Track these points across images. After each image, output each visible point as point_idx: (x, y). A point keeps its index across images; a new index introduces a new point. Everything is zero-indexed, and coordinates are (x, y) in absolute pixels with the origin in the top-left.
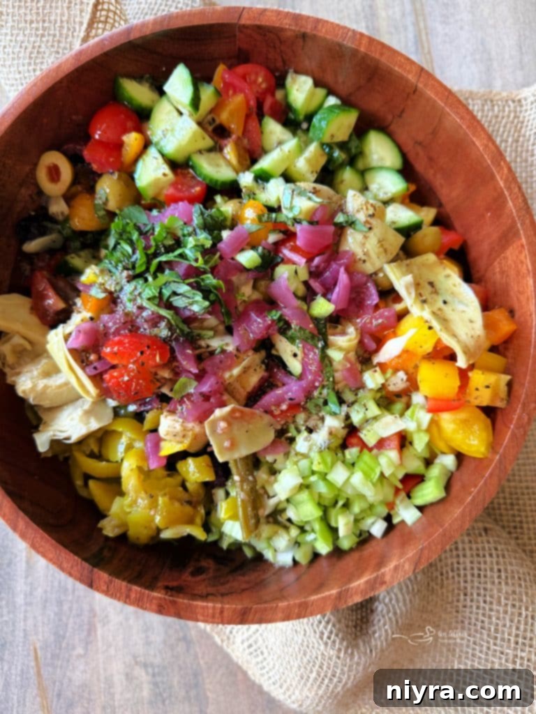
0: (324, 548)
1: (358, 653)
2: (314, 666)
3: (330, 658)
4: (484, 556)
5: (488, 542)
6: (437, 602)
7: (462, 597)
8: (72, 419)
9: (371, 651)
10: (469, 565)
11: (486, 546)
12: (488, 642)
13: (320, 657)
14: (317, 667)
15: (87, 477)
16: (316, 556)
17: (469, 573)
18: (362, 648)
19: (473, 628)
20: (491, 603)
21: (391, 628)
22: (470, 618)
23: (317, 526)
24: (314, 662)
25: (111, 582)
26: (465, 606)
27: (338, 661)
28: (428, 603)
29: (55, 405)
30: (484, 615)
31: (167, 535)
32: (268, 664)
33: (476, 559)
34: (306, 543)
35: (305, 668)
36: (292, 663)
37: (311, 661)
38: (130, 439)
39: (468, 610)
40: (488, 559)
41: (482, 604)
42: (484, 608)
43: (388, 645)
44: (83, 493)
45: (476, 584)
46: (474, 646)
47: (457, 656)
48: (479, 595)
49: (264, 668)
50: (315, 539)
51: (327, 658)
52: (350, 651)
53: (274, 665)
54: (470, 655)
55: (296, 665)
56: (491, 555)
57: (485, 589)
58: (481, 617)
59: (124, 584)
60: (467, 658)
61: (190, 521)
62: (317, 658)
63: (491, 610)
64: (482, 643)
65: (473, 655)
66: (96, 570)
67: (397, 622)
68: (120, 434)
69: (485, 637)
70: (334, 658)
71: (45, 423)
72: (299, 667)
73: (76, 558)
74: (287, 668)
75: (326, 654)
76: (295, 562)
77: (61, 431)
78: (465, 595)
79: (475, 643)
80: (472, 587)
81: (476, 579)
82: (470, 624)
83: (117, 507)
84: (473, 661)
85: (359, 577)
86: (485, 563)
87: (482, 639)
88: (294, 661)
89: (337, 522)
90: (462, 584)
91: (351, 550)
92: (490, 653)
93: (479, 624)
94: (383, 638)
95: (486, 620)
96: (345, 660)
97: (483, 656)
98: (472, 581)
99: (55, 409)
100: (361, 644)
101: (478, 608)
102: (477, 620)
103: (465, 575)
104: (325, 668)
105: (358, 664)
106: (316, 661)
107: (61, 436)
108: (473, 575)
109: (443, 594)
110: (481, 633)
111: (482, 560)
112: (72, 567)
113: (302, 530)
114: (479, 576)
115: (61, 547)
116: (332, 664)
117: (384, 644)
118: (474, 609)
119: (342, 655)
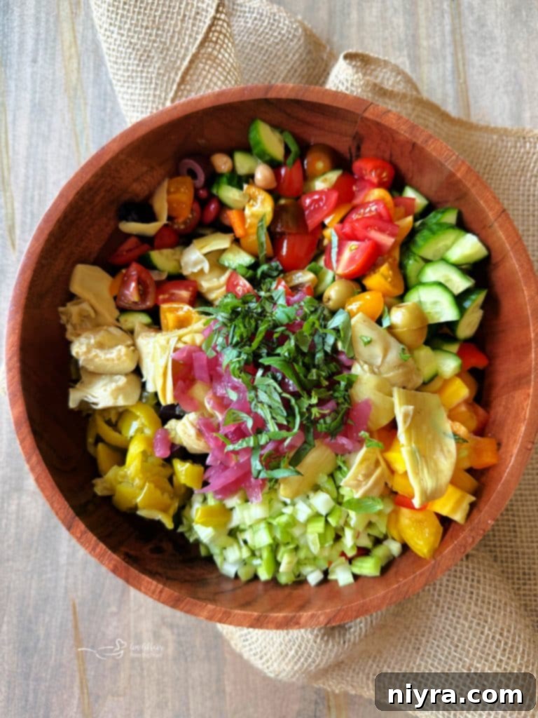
0: (264, 575)
1: (333, 642)
2: (294, 645)
3: (308, 641)
4: (460, 578)
5: (467, 567)
6: (410, 610)
7: (434, 608)
8: (105, 390)
9: (344, 642)
10: (445, 583)
11: (465, 569)
12: (450, 648)
13: (300, 639)
14: (296, 646)
15: (99, 439)
16: (256, 577)
17: (443, 589)
18: (337, 639)
19: (439, 634)
20: (459, 617)
21: (366, 625)
22: (438, 626)
23: (265, 554)
24: (294, 642)
25: (85, 532)
26: (435, 616)
27: (314, 644)
28: (403, 609)
29: (97, 371)
30: (450, 626)
31: (142, 513)
32: (251, 638)
33: (452, 579)
34: (251, 565)
35: (286, 645)
36: (275, 639)
37: (292, 640)
38: (143, 424)
39: (437, 619)
40: (463, 580)
41: (451, 617)
42: (452, 621)
43: (361, 640)
44: (91, 449)
45: (448, 599)
46: (437, 649)
47: (420, 653)
48: (449, 608)
49: (247, 640)
50: (260, 565)
51: (305, 640)
52: (326, 638)
53: (258, 639)
54: (432, 656)
55: (278, 641)
56: (467, 579)
57: (456, 605)
58: (448, 627)
59: (94, 538)
60: (429, 657)
61: (165, 510)
62: (297, 638)
63: (457, 622)
64: (445, 647)
65: (435, 656)
66: (77, 518)
67: (372, 622)
68: (136, 418)
69: (448, 643)
70: (311, 641)
71: (82, 383)
72: (281, 644)
73: (66, 503)
74: (269, 643)
75: (305, 636)
76: (237, 576)
77: (93, 396)
78: (437, 606)
79: (438, 646)
80: (444, 602)
81: (449, 595)
82: (437, 630)
83: (113, 473)
84: (434, 660)
85: (280, 610)
86: (460, 583)
87: (445, 645)
88: (277, 638)
89: (282, 558)
90: (436, 597)
91: (286, 585)
92: (450, 657)
93: (445, 632)
94: (357, 634)
95: (452, 630)
96: (320, 645)
97: (443, 658)
98: (445, 597)
99: (96, 375)
100: (337, 635)
101: (446, 619)
102: (444, 628)
103: (440, 590)
104: (303, 648)
105: (331, 651)
106: (296, 641)
107: (92, 400)
108: (447, 591)
109: (417, 603)
110: (445, 640)
111: (457, 580)
112: (60, 509)
113: (253, 554)
114: (452, 593)
115: (57, 489)
116: (309, 646)
117: (357, 638)
118: (443, 620)
119: (318, 640)
